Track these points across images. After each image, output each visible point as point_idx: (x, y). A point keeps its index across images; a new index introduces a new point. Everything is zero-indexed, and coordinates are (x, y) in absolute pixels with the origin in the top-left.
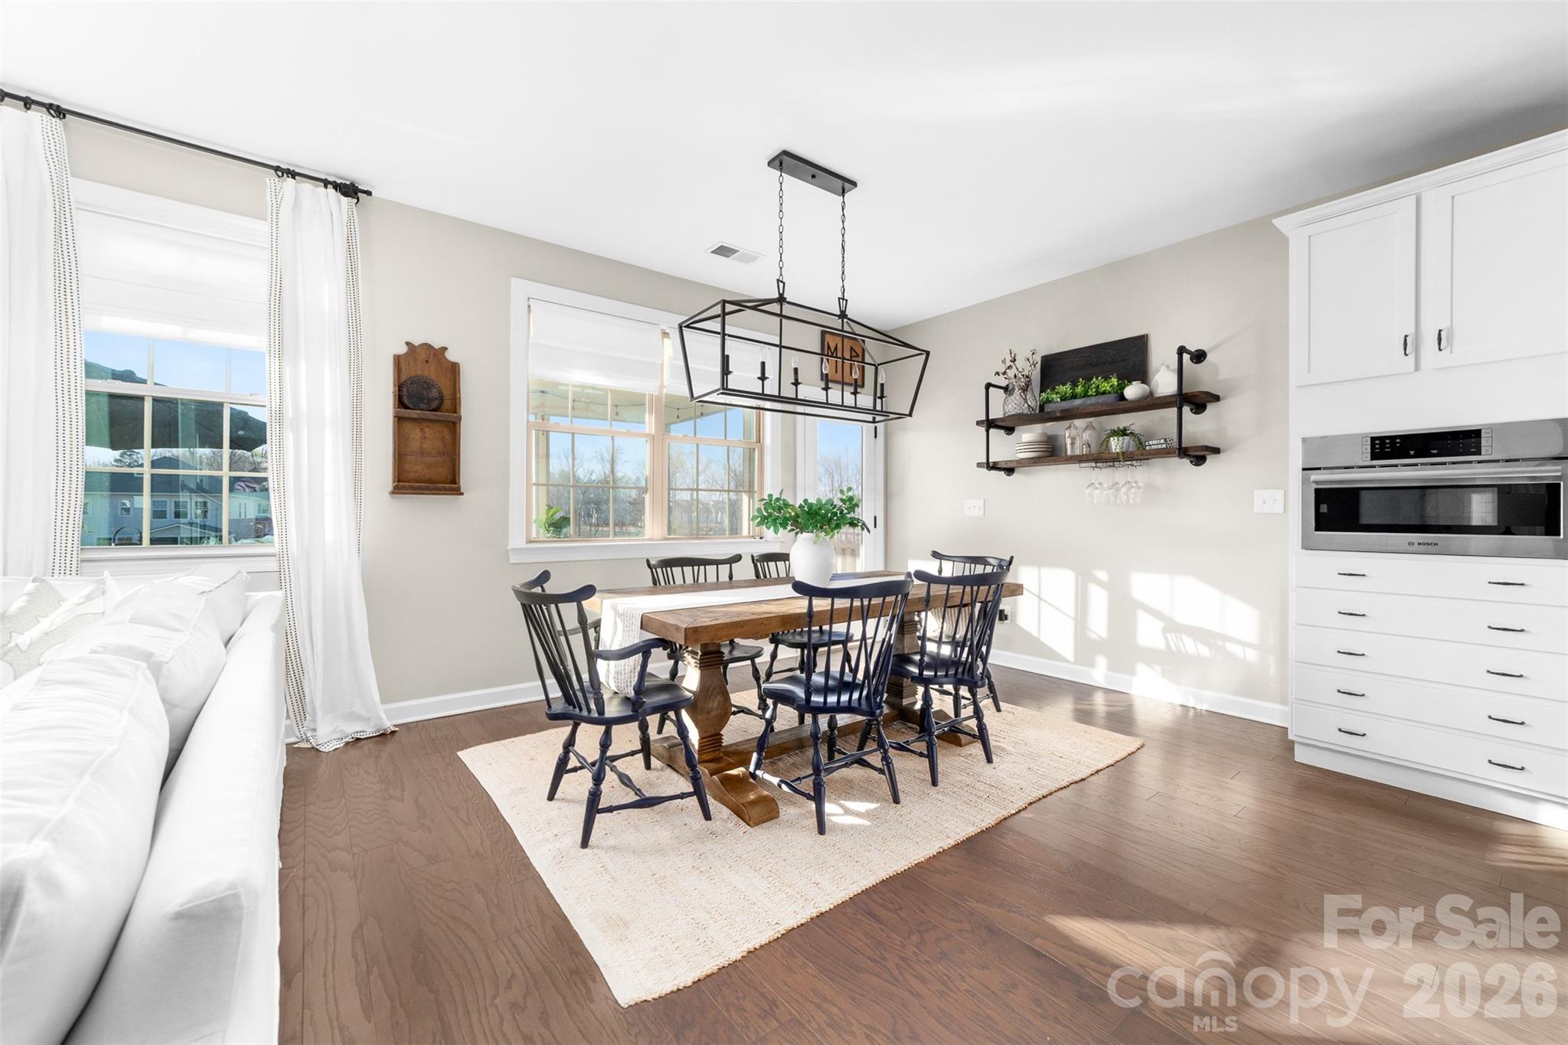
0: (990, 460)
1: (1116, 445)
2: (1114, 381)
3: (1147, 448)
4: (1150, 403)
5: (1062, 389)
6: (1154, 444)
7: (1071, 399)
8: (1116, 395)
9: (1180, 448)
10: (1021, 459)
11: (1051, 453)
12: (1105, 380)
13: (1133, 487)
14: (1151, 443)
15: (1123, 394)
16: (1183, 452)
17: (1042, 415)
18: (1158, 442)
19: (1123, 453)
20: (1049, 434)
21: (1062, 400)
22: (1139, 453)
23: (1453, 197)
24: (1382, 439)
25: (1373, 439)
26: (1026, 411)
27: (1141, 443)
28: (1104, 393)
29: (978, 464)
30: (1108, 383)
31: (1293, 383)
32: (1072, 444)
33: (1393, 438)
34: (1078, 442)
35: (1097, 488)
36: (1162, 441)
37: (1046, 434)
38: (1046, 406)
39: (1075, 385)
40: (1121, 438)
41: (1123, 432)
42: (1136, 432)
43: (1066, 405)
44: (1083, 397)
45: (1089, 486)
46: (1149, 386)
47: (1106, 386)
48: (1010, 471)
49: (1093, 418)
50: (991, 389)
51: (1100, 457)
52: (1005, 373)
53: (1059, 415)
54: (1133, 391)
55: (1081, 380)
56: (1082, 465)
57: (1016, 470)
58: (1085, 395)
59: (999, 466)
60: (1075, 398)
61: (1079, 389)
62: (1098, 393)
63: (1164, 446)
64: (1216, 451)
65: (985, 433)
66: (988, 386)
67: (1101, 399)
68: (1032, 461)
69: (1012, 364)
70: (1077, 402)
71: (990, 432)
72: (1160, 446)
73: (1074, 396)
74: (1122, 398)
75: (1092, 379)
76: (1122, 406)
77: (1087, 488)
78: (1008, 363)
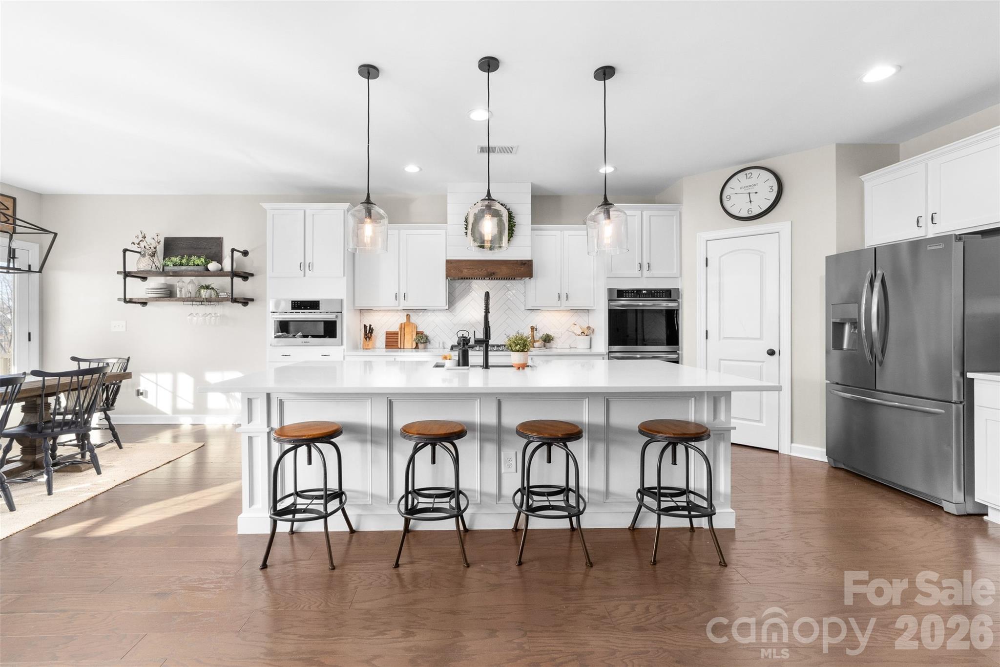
0: (127, 297)
1: (204, 293)
2: (203, 260)
3: (219, 296)
4: (221, 273)
5: (174, 259)
6: (222, 295)
7: (179, 266)
8: (203, 267)
9: (232, 298)
10: (150, 298)
11: (169, 294)
12: (199, 258)
13: (213, 316)
14: (221, 294)
15: (207, 267)
16: (234, 300)
17: (163, 272)
18: (223, 294)
19: (206, 298)
20: (168, 283)
21: (173, 266)
22: (215, 300)
23: (313, 215)
24: (295, 301)
25: (292, 301)
26: (154, 269)
27: (217, 293)
28: (198, 265)
29: (118, 299)
30: (200, 260)
31: (268, 275)
32: (181, 291)
33: (298, 302)
34: (183, 290)
35: (194, 316)
36: (226, 294)
37: (166, 284)
38: (165, 268)
39: (182, 258)
40: (205, 290)
41: (207, 287)
42: (215, 288)
43: (176, 268)
44: (186, 266)
45: (190, 315)
46: (221, 264)
47: (198, 262)
48: (144, 304)
49: (194, 278)
50: (127, 253)
51: (195, 299)
52: (138, 244)
53: (171, 274)
54: (213, 266)
55: (185, 256)
56: (185, 303)
57: (148, 303)
58: (188, 265)
59: (133, 301)
60: (182, 265)
61: (184, 261)
62: (194, 265)
63: (226, 296)
64: (252, 300)
65: (123, 280)
66: (125, 251)
67: (196, 268)
68: (155, 299)
69: (143, 239)
70: (183, 268)
71: (127, 279)
72: (224, 296)
73: (181, 265)
74: (207, 270)
75: (192, 257)
76: (206, 273)
77: (189, 316)
78: (141, 239)
